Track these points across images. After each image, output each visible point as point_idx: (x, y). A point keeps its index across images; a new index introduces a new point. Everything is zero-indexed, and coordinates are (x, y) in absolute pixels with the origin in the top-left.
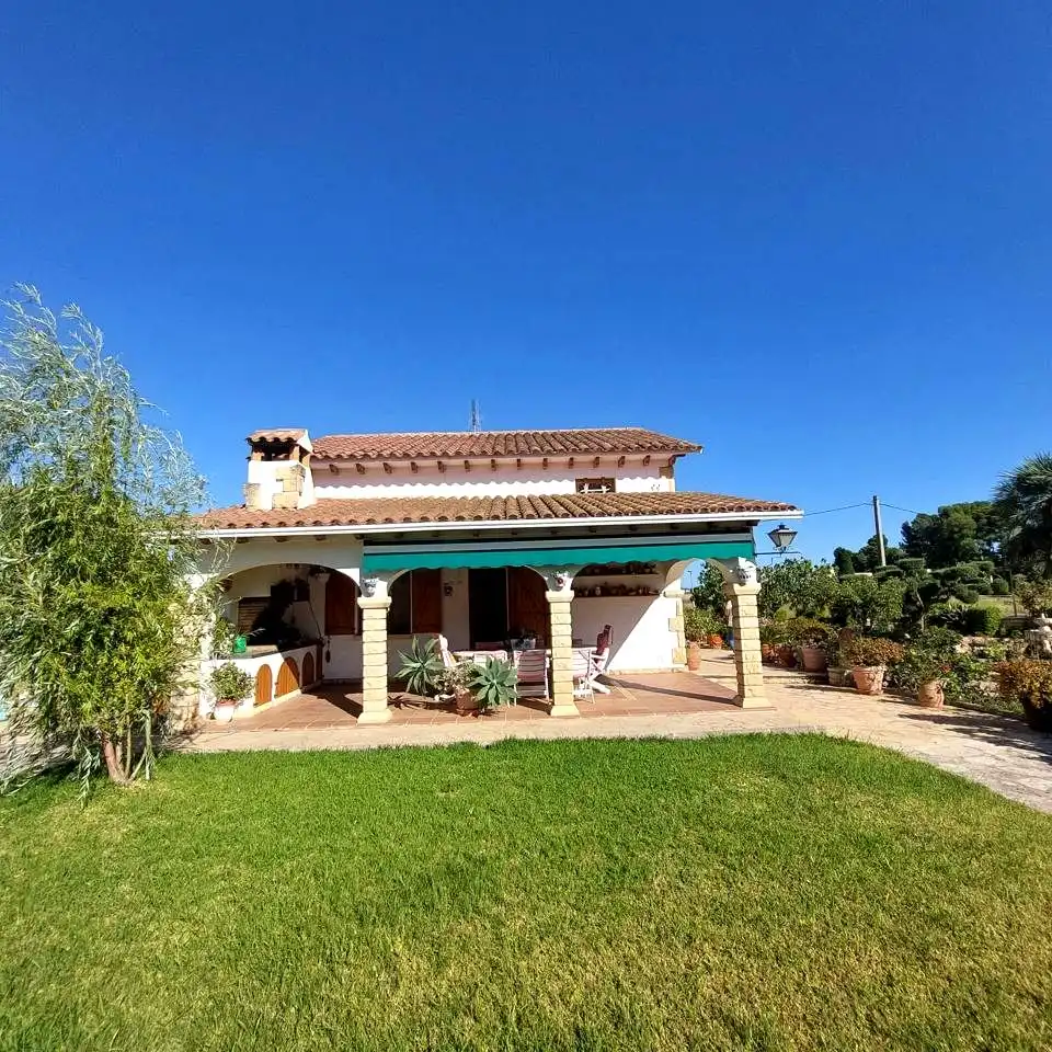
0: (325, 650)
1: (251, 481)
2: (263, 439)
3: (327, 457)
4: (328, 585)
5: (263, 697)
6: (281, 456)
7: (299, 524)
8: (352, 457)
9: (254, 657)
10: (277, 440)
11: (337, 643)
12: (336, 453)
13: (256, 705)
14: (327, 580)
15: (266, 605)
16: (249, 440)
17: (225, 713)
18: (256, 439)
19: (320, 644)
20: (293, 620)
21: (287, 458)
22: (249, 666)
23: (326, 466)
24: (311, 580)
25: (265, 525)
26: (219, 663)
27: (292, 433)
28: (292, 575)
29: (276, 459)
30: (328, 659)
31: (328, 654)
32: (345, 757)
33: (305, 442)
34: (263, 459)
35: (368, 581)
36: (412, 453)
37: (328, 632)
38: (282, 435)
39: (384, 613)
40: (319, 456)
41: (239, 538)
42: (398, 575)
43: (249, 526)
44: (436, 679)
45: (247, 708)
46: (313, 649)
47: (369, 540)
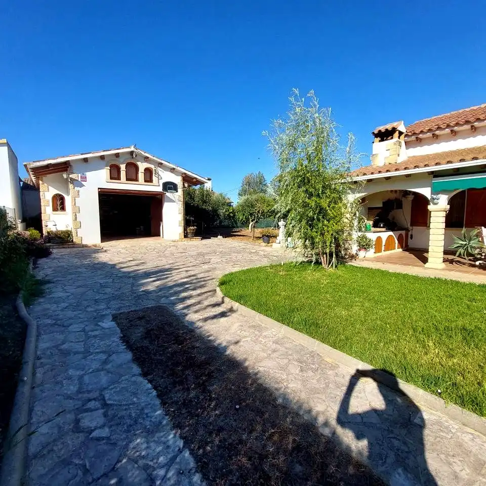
0: (410, 233)
1: (373, 153)
2: (380, 131)
3: (414, 133)
4: (413, 201)
5: (378, 250)
6: (389, 138)
7: (396, 170)
8: (430, 130)
9: (374, 232)
10: (387, 130)
11: (416, 230)
12: (420, 130)
13: (375, 253)
14: (412, 198)
15: (380, 210)
16: (373, 133)
17: (362, 254)
18: (376, 132)
19: (407, 230)
20: (394, 218)
21: (392, 138)
22: (372, 236)
23: (413, 138)
24: (403, 199)
25: (380, 172)
26: (360, 234)
27: (395, 124)
28: (393, 196)
29: (386, 140)
30: (411, 238)
31: (412, 236)
32: (416, 278)
33: (402, 128)
34: (380, 141)
35: (435, 197)
36: (472, 119)
37: (412, 225)
38: (389, 127)
39: (444, 214)
40: (410, 134)
41: (367, 180)
42: (455, 193)
43: (372, 173)
44: (477, 251)
45: (371, 253)
46: (403, 232)
47: (436, 174)
